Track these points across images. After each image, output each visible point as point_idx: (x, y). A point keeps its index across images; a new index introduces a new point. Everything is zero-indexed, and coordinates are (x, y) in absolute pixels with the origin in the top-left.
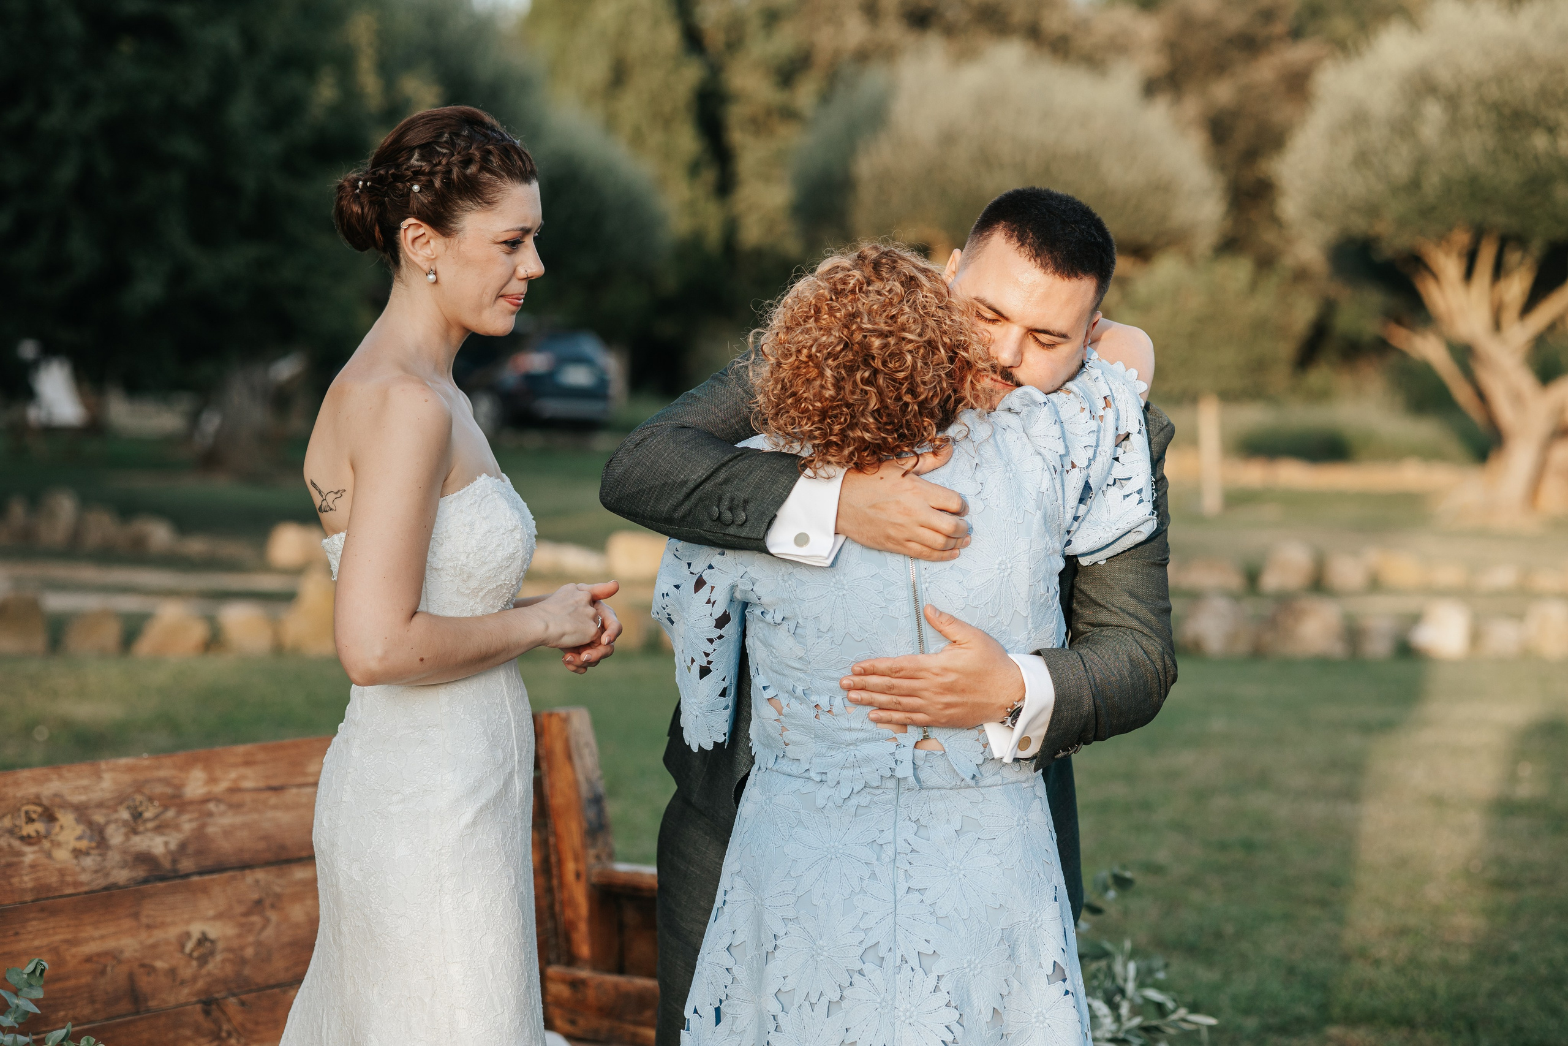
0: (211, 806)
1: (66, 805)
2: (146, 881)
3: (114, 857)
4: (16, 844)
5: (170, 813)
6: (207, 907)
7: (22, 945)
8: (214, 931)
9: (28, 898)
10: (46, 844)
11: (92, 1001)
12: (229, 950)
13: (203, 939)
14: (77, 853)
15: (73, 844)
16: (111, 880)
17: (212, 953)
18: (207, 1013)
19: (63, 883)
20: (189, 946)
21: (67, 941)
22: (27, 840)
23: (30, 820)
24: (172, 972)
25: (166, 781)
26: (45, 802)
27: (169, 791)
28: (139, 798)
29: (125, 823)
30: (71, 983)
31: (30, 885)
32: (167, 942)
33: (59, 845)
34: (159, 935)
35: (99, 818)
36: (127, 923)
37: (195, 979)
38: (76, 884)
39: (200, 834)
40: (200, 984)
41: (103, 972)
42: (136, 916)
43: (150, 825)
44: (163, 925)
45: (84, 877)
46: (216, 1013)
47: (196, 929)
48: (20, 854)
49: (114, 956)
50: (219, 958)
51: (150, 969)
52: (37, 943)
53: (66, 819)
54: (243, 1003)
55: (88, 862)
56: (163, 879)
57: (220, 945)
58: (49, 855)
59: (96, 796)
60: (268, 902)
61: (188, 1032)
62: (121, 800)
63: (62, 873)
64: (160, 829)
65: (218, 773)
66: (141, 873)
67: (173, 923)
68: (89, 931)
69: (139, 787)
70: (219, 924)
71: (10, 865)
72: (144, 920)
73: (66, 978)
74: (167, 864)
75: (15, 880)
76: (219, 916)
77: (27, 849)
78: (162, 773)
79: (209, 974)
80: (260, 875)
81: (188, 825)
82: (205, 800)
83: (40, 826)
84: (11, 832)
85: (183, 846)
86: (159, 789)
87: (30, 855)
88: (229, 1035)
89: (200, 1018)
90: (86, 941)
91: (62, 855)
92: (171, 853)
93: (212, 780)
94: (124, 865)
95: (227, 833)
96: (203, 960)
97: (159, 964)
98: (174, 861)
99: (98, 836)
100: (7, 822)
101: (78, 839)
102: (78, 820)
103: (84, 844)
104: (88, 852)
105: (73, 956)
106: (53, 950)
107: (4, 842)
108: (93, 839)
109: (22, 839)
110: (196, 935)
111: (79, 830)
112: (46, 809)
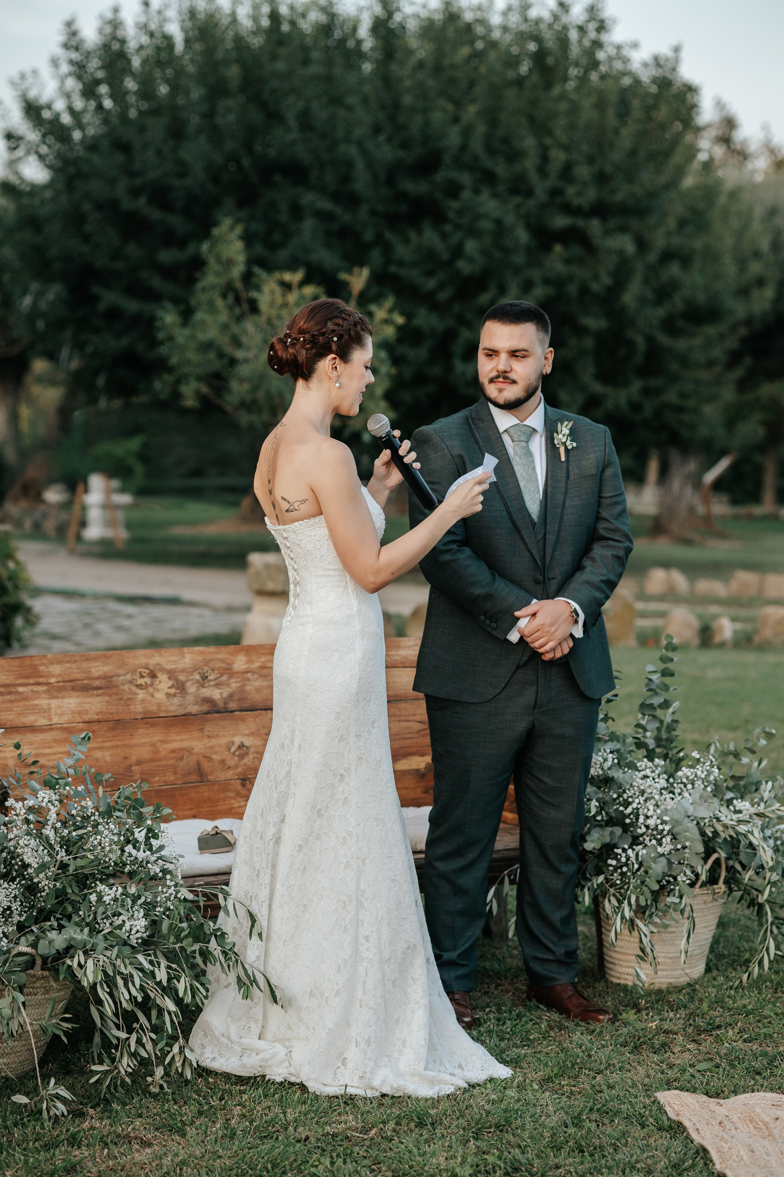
0: (249, 675)
1: (163, 670)
2: (208, 713)
3: (190, 698)
4: (134, 689)
5: (225, 678)
6: (244, 728)
7: (134, 741)
8: (248, 742)
9: (139, 716)
10: (151, 690)
11: (175, 773)
12: (258, 752)
13: (242, 746)
14: (168, 695)
15: (167, 690)
16: (188, 711)
17: (247, 754)
18: (244, 785)
19: (159, 710)
20: (233, 749)
21: (161, 741)
22: (140, 686)
23: (142, 677)
24: (223, 762)
25: (222, 661)
26: (151, 667)
27: (224, 666)
28: (206, 668)
29: (197, 682)
30: (163, 763)
31: (141, 710)
32: (220, 746)
33: (158, 690)
34: (214, 742)
35: (182, 678)
36: (196, 734)
37: (236, 767)
38: (166, 711)
39: (242, 690)
40: (239, 770)
41: (182, 759)
42: (202, 730)
43: (212, 683)
44: (217, 736)
45: (172, 708)
47: (237, 740)
48: (135, 694)
49: (189, 751)
50: (251, 756)
51: (210, 759)
52: (143, 740)
53: (163, 677)
55: (175, 700)
56: (218, 712)
57: (252, 750)
58: (152, 695)
59: (181, 666)
61: (232, 795)
62: (195, 669)
63: (159, 705)
64: (217, 685)
65: (254, 658)
66: (205, 708)
67: (224, 736)
68: (173, 737)
69: (206, 662)
70: (252, 738)
71: (129, 699)
72: (206, 733)
73: (160, 760)
74: (221, 705)
75: (132, 707)
76: (251, 734)
77: (140, 691)
78: (220, 656)
79: (245, 764)
81: (234, 685)
82: (246, 672)
83: (148, 680)
84: (130, 682)
85: (231, 696)
86: (218, 665)
87: (141, 694)
89: (240, 788)
90: (172, 741)
91: (160, 696)
92: (224, 699)
93: (251, 661)
94: (196, 703)
95: (258, 690)
96: (242, 757)
97: (215, 757)
98: (225, 703)
99: (181, 687)
100: (129, 677)
101: (170, 688)
102: (169, 678)
103: (173, 691)
104: (175, 695)
105: (164, 749)
106: (153, 745)
107: (126, 687)
108: (178, 688)
109: (137, 686)
110: (237, 744)
111: (170, 683)
112: (152, 672)
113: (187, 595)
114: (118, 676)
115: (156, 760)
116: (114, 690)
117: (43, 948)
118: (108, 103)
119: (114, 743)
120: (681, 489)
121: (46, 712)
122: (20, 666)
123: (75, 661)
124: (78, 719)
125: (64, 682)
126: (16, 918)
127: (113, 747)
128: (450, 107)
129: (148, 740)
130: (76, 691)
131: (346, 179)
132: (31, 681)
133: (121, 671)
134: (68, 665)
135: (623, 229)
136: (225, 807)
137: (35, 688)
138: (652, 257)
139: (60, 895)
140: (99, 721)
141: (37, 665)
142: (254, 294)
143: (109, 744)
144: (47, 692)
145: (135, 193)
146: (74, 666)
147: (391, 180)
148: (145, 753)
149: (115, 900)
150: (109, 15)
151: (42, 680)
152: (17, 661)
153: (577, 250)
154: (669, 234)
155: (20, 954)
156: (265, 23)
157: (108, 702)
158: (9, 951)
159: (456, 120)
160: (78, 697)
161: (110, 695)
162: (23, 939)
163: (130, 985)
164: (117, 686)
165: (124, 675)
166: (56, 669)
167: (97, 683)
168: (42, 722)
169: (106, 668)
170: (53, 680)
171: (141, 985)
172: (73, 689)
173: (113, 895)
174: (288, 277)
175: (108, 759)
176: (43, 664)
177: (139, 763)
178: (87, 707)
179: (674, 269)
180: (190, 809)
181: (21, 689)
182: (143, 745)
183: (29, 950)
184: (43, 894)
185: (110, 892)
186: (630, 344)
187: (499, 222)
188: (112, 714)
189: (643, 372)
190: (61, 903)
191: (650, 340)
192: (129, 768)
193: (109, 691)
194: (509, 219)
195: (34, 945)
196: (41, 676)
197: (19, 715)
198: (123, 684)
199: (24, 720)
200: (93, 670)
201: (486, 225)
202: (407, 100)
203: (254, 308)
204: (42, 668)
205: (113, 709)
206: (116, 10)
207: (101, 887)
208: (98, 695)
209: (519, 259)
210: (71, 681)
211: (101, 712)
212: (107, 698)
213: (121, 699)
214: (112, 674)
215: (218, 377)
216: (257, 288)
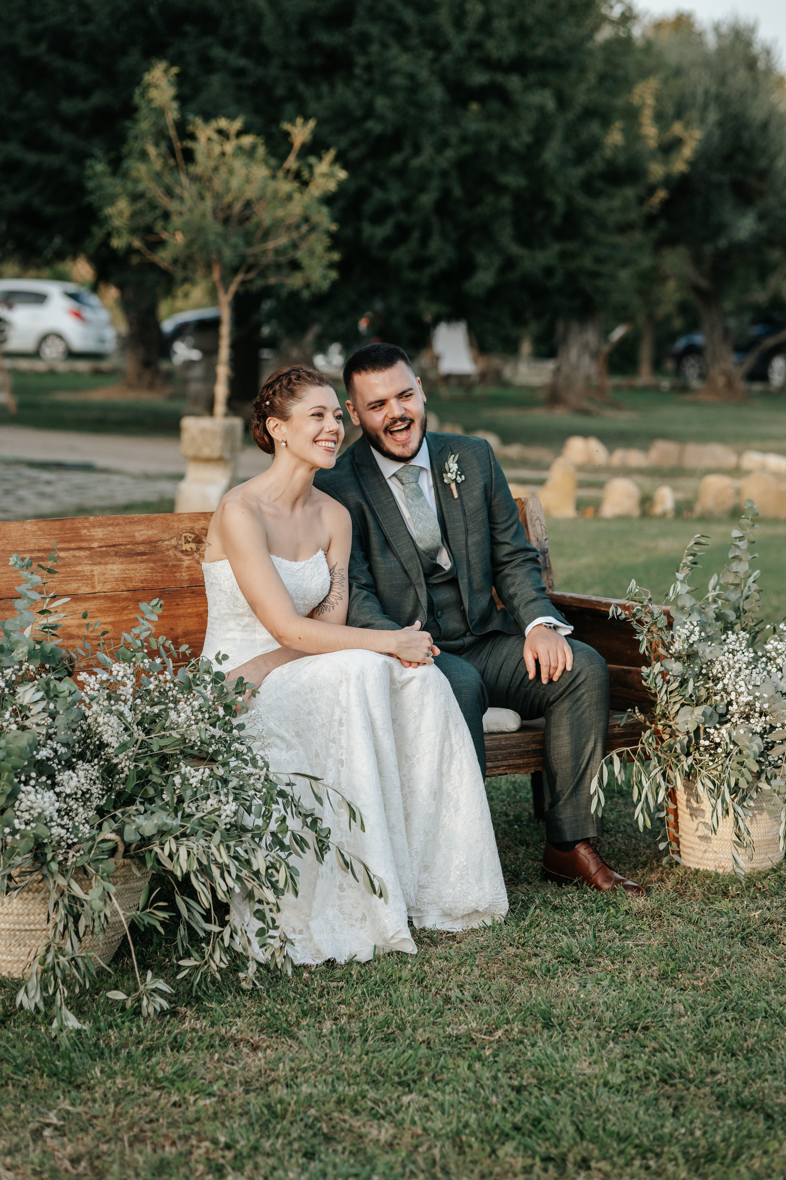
4: (179, 555)
7: (181, 612)
9: (185, 585)
10: (197, 556)
22: (185, 552)
23: (187, 542)
26: (197, 532)
31: (186, 578)
48: (181, 560)
52: (190, 610)
71: (174, 566)
75: (178, 574)
77: (185, 558)
83: (193, 546)
84: (175, 547)
87: (187, 561)
100: (174, 542)
107: (171, 553)
109: (182, 551)
112: (197, 536)
113: (100, 462)
114: (163, 541)
116: (159, 556)
117: (130, 835)
120: (579, 358)
121: (89, 579)
122: (61, 529)
123: (118, 524)
124: (123, 587)
125: (106, 546)
126: (96, 803)
129: (195, 610)
130: (120, 556)
131: (255, 30)
132: (73, 545)
133: (166, 536)
134: (111, 528)
135: (543, 84)
137: (77, 553)
138: (571, 115)
139: (143, 777)
140: (144, 589)
141: (78, 529)
142: (190, 144)
144: (91, 557)
145: (35, 38)
146: (117, 529)
147: (304, 30)
149: (202, 782)
151: (84, 544)
152: (58, 523)
153: (495, 106)
154: (589, 90)
155: (104, 841)
157: (152, 569)
158: (93, 838)
160: (121, 563)
161: (154, 562)
162: (105, 825)
163: (226, 874)
164: (162, 552)
165: (169, 540)
166: (99, 533)
167: (141, 548)
168: (85, 590)
169: (150, 533)
170: (95, 545)
171: (237, 875)
172: (116, 554)
173: (200, 777)
174: (224, 125)
176: (85, 527)
178: (131, 574)
179: (594, 127)
181: (62, 554)
182: (190, 616)
183: (113, 836)
184: (122, 776)
185: (196, 773)
186: (549, 206)
187: (412, 77)
188: (157, 581)
189: (560, 235)
190: (142, 785)
191: (569, 200)
193: (154, 557)
194: (424, 74)
195: (119, 832)
196: (83, 541)
197: (61, 582)
198: (168, 550)
199: (66, 588)
200: (137, 534)
203: (189, 157)
204: (84, 532)
205: (158, 577)
207: (186, 769)
208: (142, 562)
209: (434, 116)
210: (114, 546)
211: (145, 580)
212: (152, 565)
213: (166, 566)
214: (156, 538)
215: (149, 230)
216: (193, 137)
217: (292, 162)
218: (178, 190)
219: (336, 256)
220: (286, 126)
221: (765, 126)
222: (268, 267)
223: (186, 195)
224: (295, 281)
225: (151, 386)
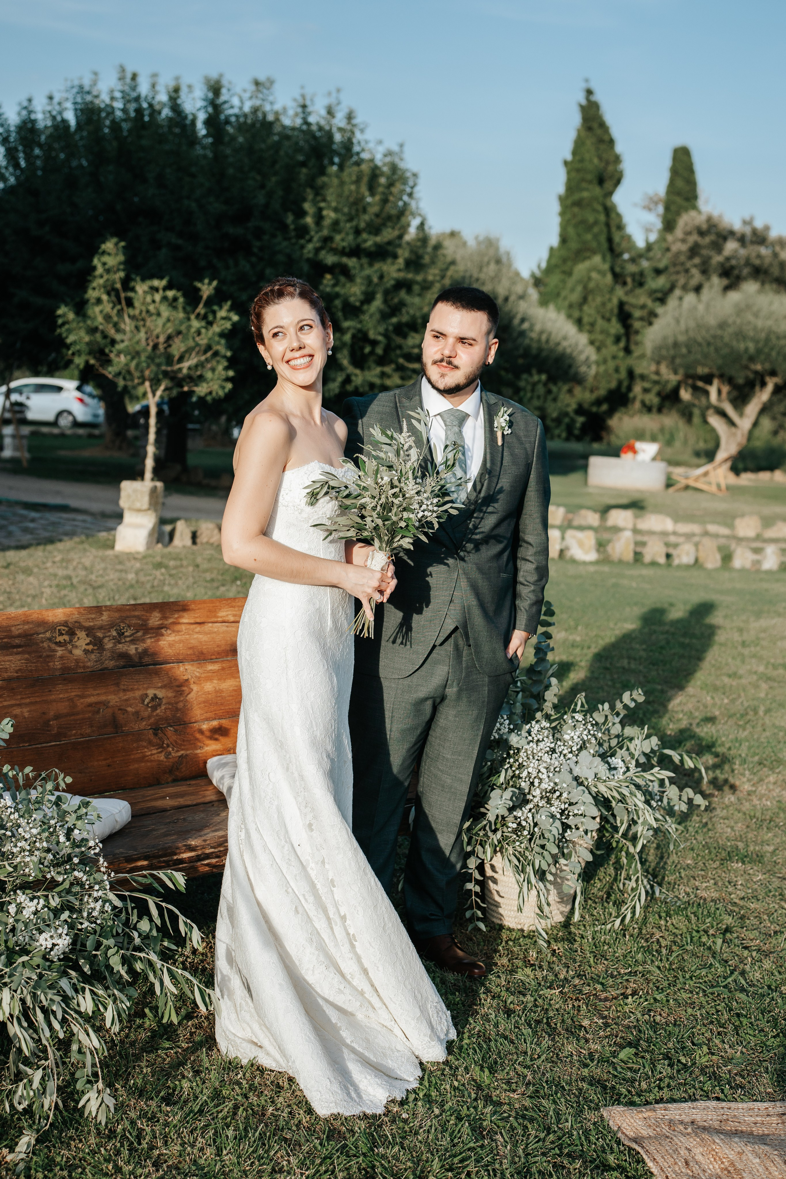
0: (163, 631)
1: (82, 628)
2: (124, 667)
3: (107, 654)
4: (53, 646)
5: (140, 634)
6: (157, 682)
7: (53, 697)
8: (160, 694)
9: (58, 673)
10: (70, 647)
11: (92, 726)
12: (169, 703)
13: (155, 697)
14: (86, 652)
15: (84, 647)
16: (104, 666)
17: (160, 705)
18: (156, 734)
19: (77, 666)
20: (147, 701)
21: (78, 696)
22: (59, 644)
23: (61, 634)
24: (137, 713)
25: (138, 617)
26: (70, 625)
27: (140, 622)
28: (122, 625)
29: (114, 638)
30: (81, 716)
31: (59, 667)
32: (135, 698)
33: (76, 647)
34: (130, 695)
35: (100, 634)
36: (112, 688)
37: (149, 717)
38: (84, 667)
39: (155, 645)
40: (152, 720)
41: (98, 712)
42: (117, 684)
43: (128, 639)
44: (132, 690)
45: (89, 664)
46: (161, 735)
47: (151, 692)
48: (54, 651)
49: (105, 704)
50: (163, 707)
51: (125, 711)
52: (61, 696)
53: (81, 634)
54: (176, 731)
55: (93, 656)
56: (133, 666)
57: (164, 701)
58: (71, 652)
59: (98, 623)
60: (192, 681)
61: (145, 744)
62: (112, 625)
63: (77, 661)
64: (133, 642)
65: (168, 614)
66: (122, 663)
67: (138, 689)
68: (91, 691)
69: (123, 619)
70: (164, 691)
71: (48, 656)
72: (122, 687)
73: (77, 714)
74: (137, 660)
75: (51, 664)
76: (164, 687)
77: (58, 648)
78: (137, 613)
79: (157, 715)
80: (188, 666)
81: (149, 640)
82: (161, 627)
83: (67, 638)
84: (50, 639)
85: (145, 651)
86: (134, 621)
87: (60, 651)
88: (168, 746)
89: (152, 737)
90: (89, 696)
91: (78, 652)
92: (139, 653)
93: (164, 618)
94: (112, 658)
95: (171, 645)
96: (154, 708)
97: (129, 709)
98: (140, 658)
99: (98, 643)
100: (48, 635)
101: (87, 644)
102: (87, 635)
103: (90, 647)
104: (92, 652)
105: (81, 703)
106: (71, 700)
107: (45, 645)
108: (94, 645)
109: (56, 643)
110: (151, 696)
111: (88, 640)
112: (70, 629)
114: (38, 634)
115: (73, 715)
116: (34, 648)
118: (23, 164)
119: (32, 700)
127: (31, 703)
128: (258, 178)
129: (66, 695)
131: (188, 222)
133: (41, 630)
136: (138, 756)
140: (18, 678)
142: (131, 294)
143: (28, 701)
145: (41, 224)
147: (218, 225)
148: (62, 708)
149: (36, 913)
150: (25, 104)
153: (340, 277)
156: (133, 114)
157: (27, 659)
159: (263, 186)
161: (29, 653)
163: (52, 1018)
164: (37, 644)
165: (44, 633)
167: (17, 641)
169: (26, 627)
171: (63, 1016)
173: (34, 909)
174: (156, 283)
175: (26, 715)
177: (57, 717)
178: (7, 665)
179: (403, 294)
180: (105, 759)
182: (61, 700)
185: (31, 903)
188: (31, 671)
189: (380, 362)
192: (47, 723)
193: (28, 649)
198: (43, 642)
200: (13, 628)
201: (281, 258)
202: (231, 171)
203: (130, 303)
205: (32, 667)
206: (30, 100)
207: (21, 897)
208: (17, 653)
211: (20, 670)
212: (27, 656)
213: (41, 657)
214: (32, 632)
215: (102, 352)
216: (133, 290)
217: (201, 309)
218: (122, 326)
219: (231, 373)
220: (199, 285)
221: (506, 299)
222: (183, 379)
223: (128, 329)
224: (201, 390)
225: (120, 448)
